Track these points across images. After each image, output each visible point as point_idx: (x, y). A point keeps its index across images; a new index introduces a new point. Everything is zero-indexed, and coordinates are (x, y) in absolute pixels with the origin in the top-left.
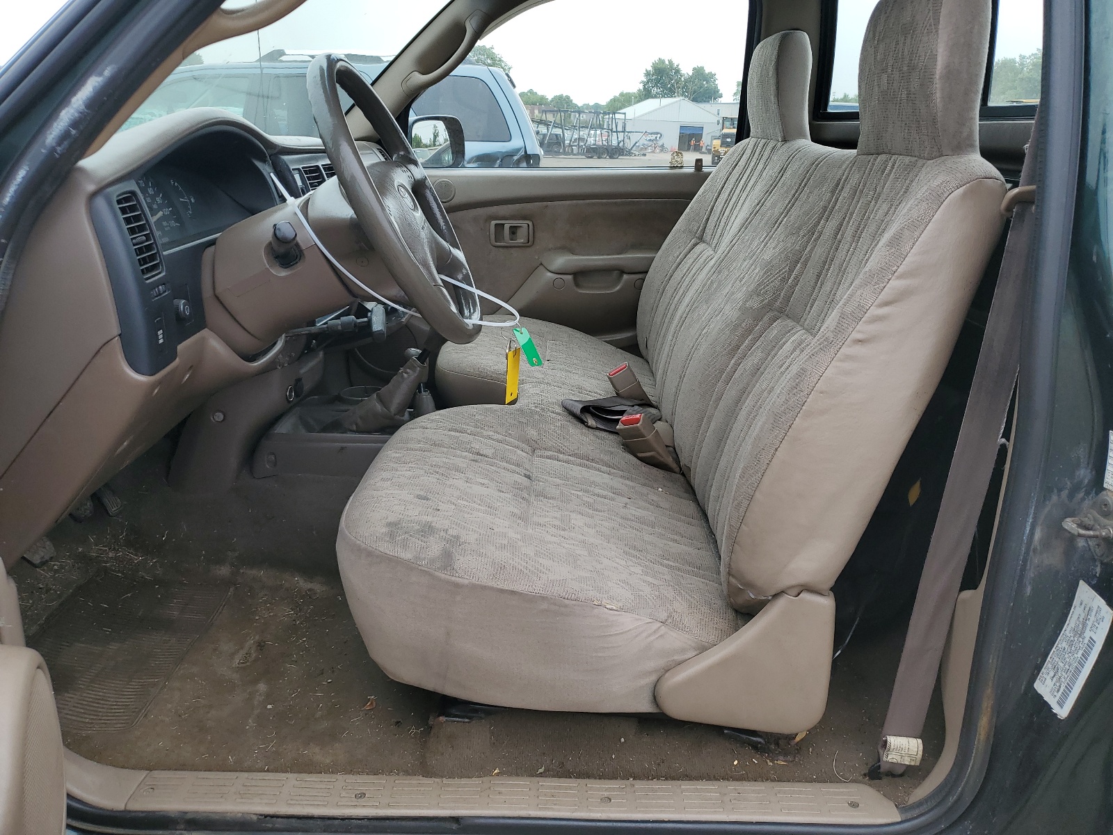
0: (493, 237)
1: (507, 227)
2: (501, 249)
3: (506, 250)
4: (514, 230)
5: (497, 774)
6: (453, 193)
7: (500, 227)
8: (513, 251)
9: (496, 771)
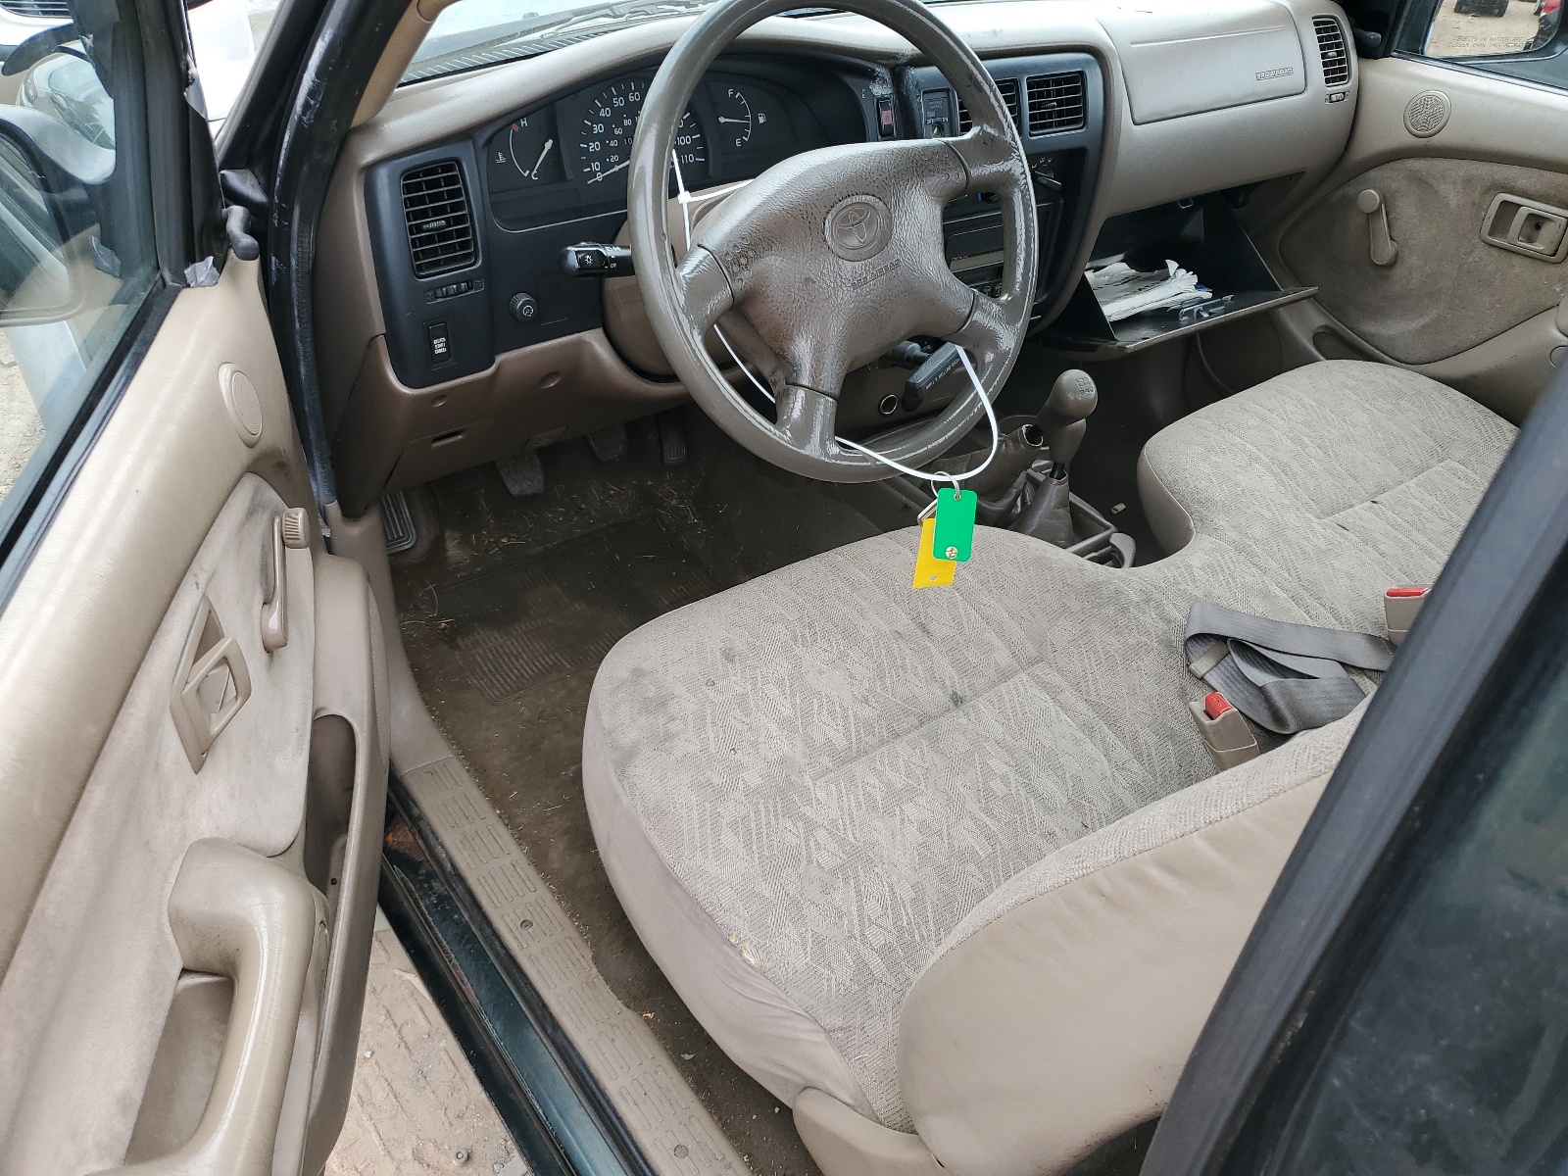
0: (1488, 223)
1: (1523, 212)
2: (1495, 252)
3: (1503, 255)
4: (1536, 222)
5: (647, 1020)
6: (1443, 121)
7: (1508, 209)
8: (1516, 260)
9: (649, 1015)
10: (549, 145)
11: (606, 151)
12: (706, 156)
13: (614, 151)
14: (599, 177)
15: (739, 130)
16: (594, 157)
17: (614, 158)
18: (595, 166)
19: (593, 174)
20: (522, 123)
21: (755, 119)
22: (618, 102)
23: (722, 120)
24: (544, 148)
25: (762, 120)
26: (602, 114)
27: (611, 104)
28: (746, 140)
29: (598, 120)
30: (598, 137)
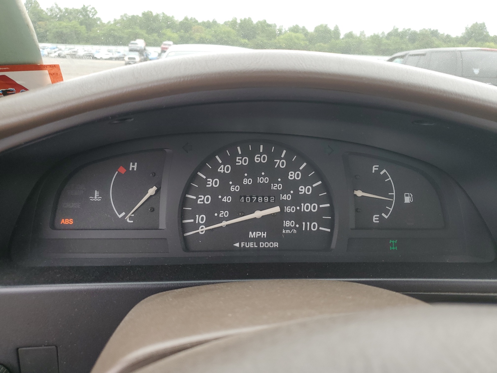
10: (152, 191)
11: (217, 205)
12: (332, 227)
13: (225, 206)
14: (202, 230)
15: (380, 207)
16: (203, 209)
17: (224, 213)
18: (201, 218)
19: (196, 226)
20: (131, 166)
21: (400, 198)
22: (242, 161)
23: (359, 193)
24: (147, 193)
25: (407, 200)
26: (221, 169)
27: (232, 161)
28: (386, 217)
29: (213, 174)
30: (213, 192)
